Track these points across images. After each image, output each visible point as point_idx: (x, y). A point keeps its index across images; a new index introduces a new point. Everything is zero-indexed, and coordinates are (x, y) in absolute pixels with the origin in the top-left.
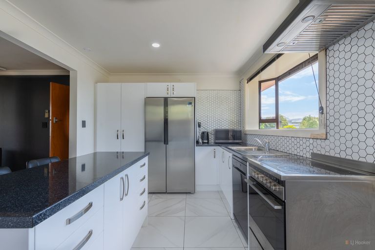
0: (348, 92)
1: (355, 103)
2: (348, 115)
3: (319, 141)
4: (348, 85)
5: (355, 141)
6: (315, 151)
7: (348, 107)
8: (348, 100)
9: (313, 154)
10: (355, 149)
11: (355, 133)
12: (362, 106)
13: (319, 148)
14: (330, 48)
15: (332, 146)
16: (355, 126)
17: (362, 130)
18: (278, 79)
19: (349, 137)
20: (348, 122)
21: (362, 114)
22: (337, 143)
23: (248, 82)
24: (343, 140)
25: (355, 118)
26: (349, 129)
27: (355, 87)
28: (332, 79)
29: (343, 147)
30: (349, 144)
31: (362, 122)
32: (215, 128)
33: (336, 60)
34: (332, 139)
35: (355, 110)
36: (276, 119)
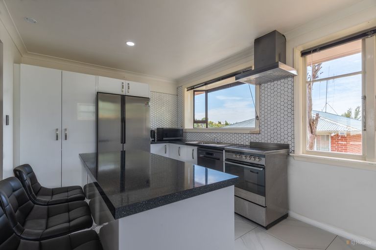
0: (272, 110)
1: (275, 116)
2: (272, 121)
3: (255, 135)
4: (272, 106)
5: (275, 134)
6: (252, 141)
7: (272, 117)
8: (272, 114)
9: (251, 143)
10: (275, 138)
11: (275, 130)
12: (279, 117)
13: (255, 138)
14: (263, 85)
15: (263, 137)
16: (275, 127)
17: (279, 129)
18: (207, 91)
19: (272, 132)
20: (272, 125)
21: (279, 121)
22: (266, 135)
23: (188, 90)
24: (269, 134)
25: (276, 123)
26: (272, 128)
27: (275, 108)
28: (263, 102)
29: (269, 137)
30: (272, 136)
31: (279, 125)
32: (157, 127)
33: (266, 93)
34: (263, 134)
35: (275, 119)
36: (206, 121)
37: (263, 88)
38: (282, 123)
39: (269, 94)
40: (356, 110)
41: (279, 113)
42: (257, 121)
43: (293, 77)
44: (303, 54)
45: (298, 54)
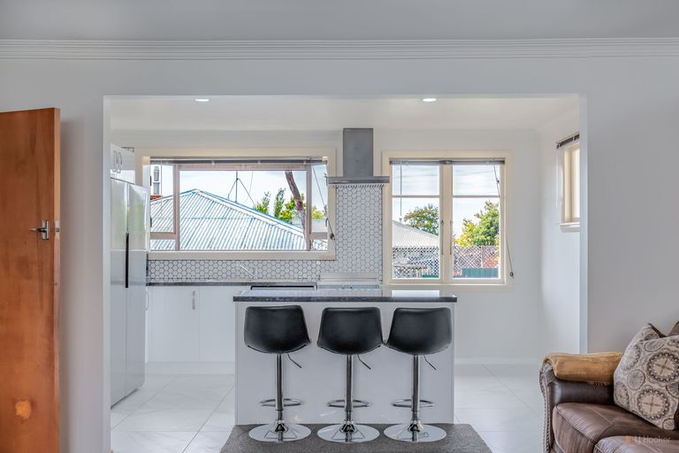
1: (358, 235)
3: (328, 263)
7: (354, 237)
13: (327, 268)
15: (340, 265)
16: (358, 250)
19: (354, 258)
25: (359, 245)
26: (354, 252)
30: (354, 262)
33: (345, 201)
34: (341, 260)
35: (359, 240)
36: (175, 234)
37: (341, 193)
38: (367, 245)
39: (350, 204)
40: (277, 199)
41: (363, 232)
42: (332, 241)
43: (382, 188)
44: (391, 163)
45: (386, 162)
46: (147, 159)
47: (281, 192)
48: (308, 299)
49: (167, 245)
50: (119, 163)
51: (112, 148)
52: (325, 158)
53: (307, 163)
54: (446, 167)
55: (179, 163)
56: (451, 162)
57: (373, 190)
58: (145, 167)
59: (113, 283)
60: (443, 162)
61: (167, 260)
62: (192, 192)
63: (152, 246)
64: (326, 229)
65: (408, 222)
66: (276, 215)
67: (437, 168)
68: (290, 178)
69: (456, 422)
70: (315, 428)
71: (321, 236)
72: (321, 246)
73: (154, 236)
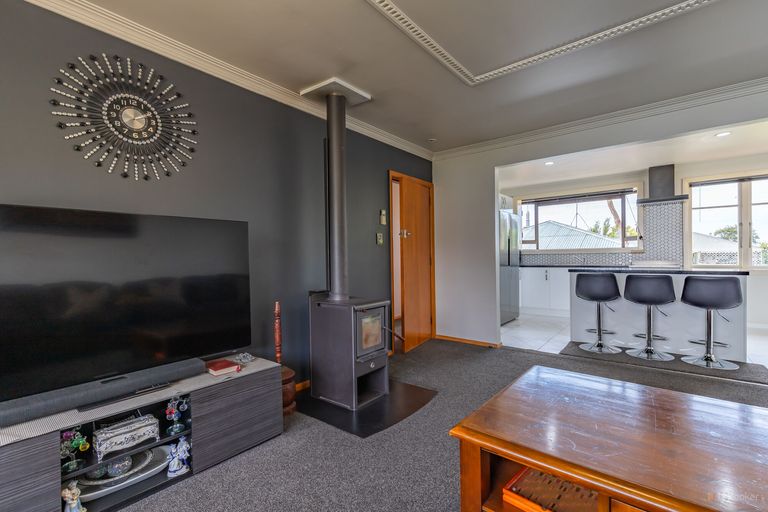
33: (652, 214)
34: (648, 253)
35: (663, 239)
36: (536, 241)
37: (648, 210)
39: (655, 216)
41: (666, 234)
42: (641, 241)
43: (682, 203)
44: (691, 186)
45: (686, 185)
46: (520, 202)
47: (608, 220)
48: (619, 272)
49: (533, 247)
50: (504, 205)
51: (499, 197)
52: (635, 189)
53: (621, 194)
54: (744, 184)
55: (539, 202)
56: (750, 179)
57: (675, 206)
58: (519, 207)
59: (501, 265)
60: (741, 180)
61: (531, 254)
62: (548, 222)
63: (525, 247)
64: (636, 234)
65: (718, 236)
66: (605, 234)
67: (736, 184)
68: (611, 206)
69: (748, 361)
70: (624, 349)
71: (634, 238)
72: (633, 245)
73: (524, 242)
